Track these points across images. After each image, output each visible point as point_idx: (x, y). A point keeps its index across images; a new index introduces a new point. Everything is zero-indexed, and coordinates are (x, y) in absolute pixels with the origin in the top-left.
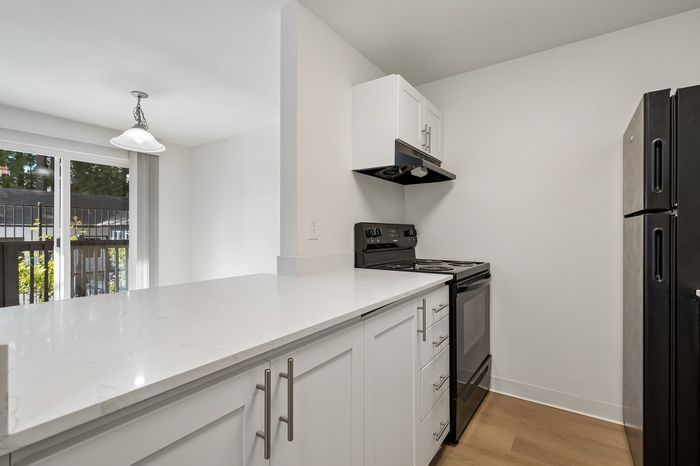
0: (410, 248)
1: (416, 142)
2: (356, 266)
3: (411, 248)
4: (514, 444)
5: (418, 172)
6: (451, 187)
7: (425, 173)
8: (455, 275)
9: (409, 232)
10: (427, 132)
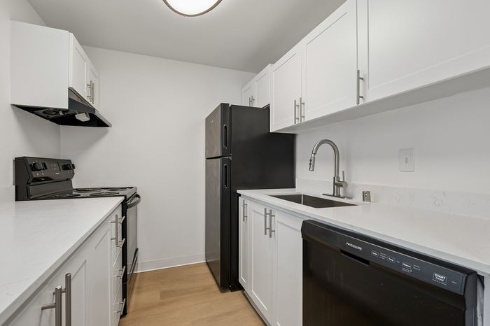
0: (67, 180)
1: (84, 93)
2: (17, 199)
3: (69, 180)
4: (161, 296)
5: (83, 117)
6: (107, 132)
7: (88, 119)
8: (125, 197)
9: (68, 166)
10: (91, 86)
